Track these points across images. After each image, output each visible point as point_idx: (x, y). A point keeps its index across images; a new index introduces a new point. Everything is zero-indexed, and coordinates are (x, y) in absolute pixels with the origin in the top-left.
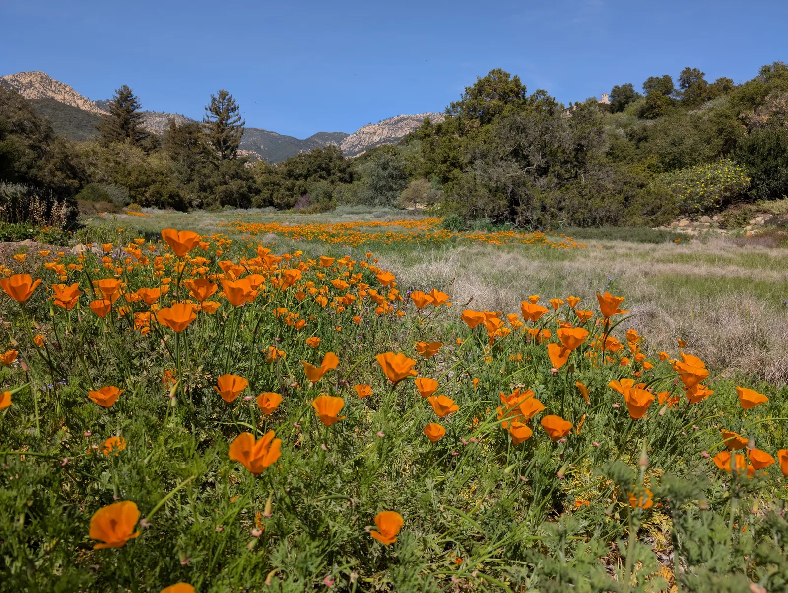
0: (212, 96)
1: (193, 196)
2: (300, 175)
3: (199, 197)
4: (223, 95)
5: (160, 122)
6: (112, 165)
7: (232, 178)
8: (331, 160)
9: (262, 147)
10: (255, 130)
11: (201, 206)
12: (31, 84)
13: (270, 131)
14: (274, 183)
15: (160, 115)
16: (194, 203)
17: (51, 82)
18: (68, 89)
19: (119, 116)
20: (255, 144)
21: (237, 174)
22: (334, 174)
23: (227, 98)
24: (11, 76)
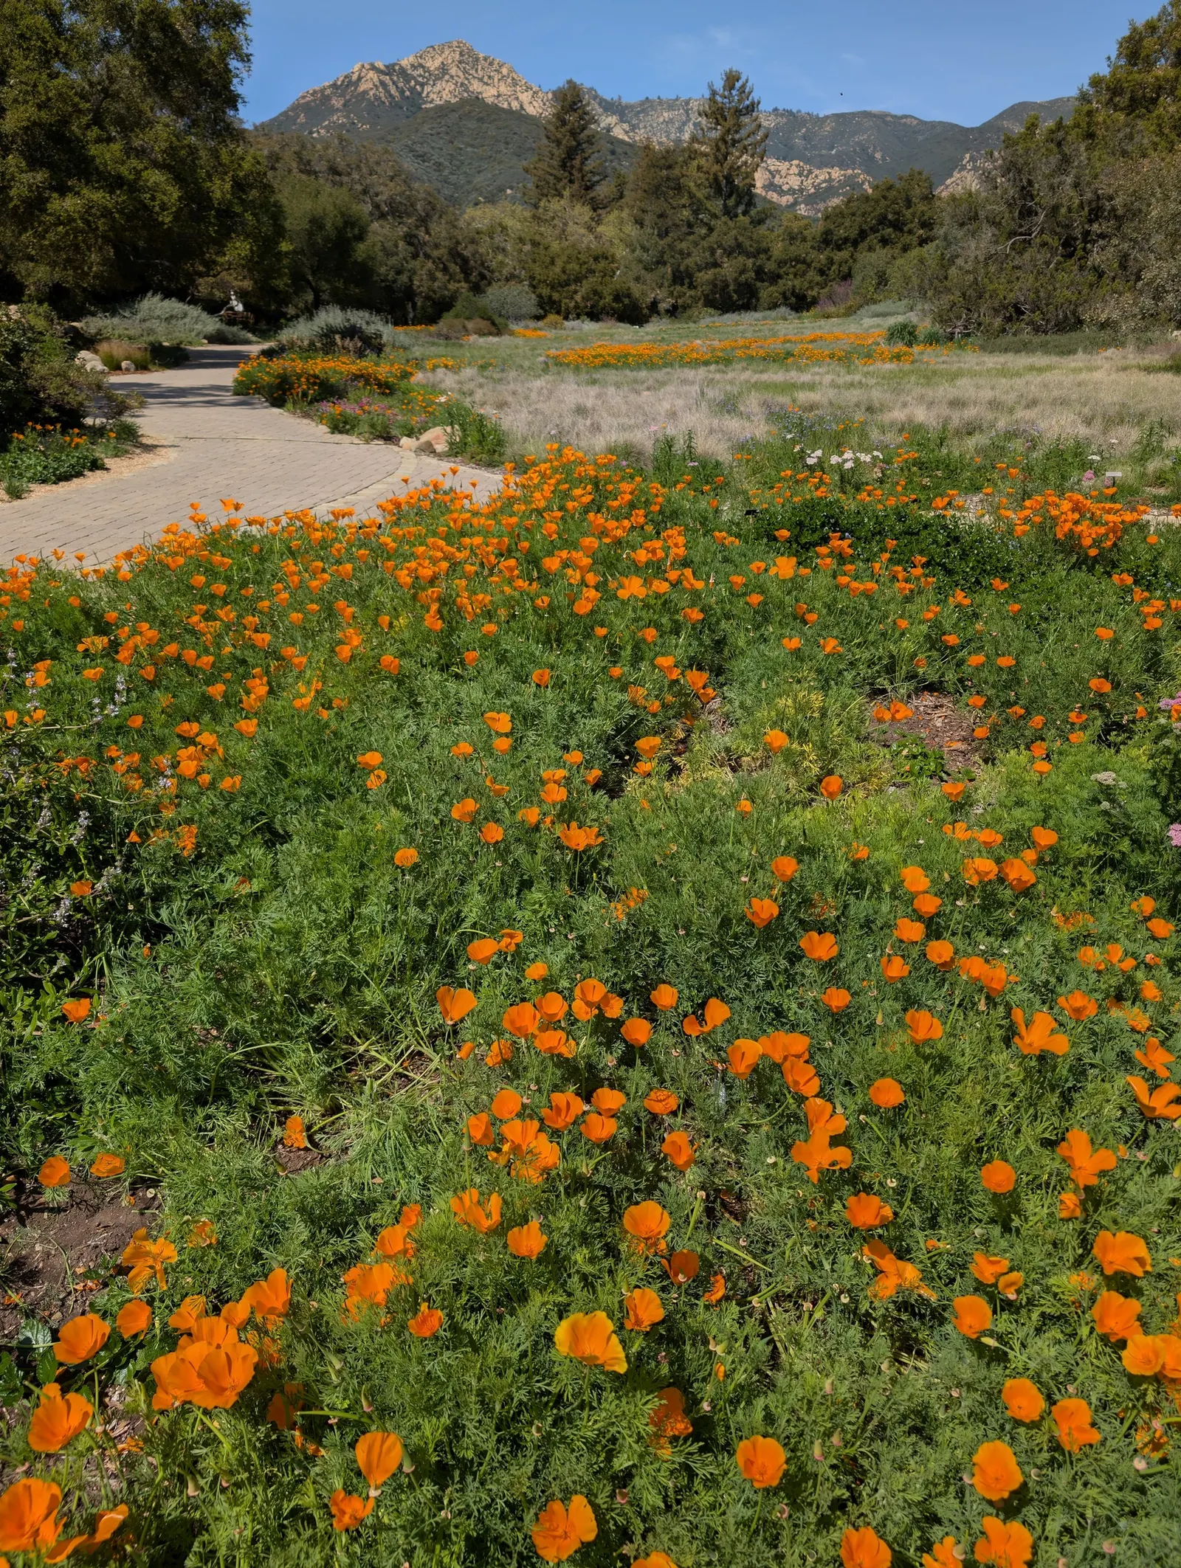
0: (710, 86)
1: (660, 294)
2: (846, 240)
3: (671, 293)
4: (732, 79)
5: (671, 121)
6: (528, 247)
7: (729, 255)
8: (909, 203)
9: (878, 156)
10: (866, 114)
11: (673, 312)
12: (444, 69)
13: (899, 113)
14: (798, 260)
15: (671, 105)
16: (663, 306)
17: (477, 60)
18: (505, 71)
19: (559, 143)
20: (864, 150)
21: (739, 245)
22: (910, 232)
23: (738, 85)
24: (411, 59)
